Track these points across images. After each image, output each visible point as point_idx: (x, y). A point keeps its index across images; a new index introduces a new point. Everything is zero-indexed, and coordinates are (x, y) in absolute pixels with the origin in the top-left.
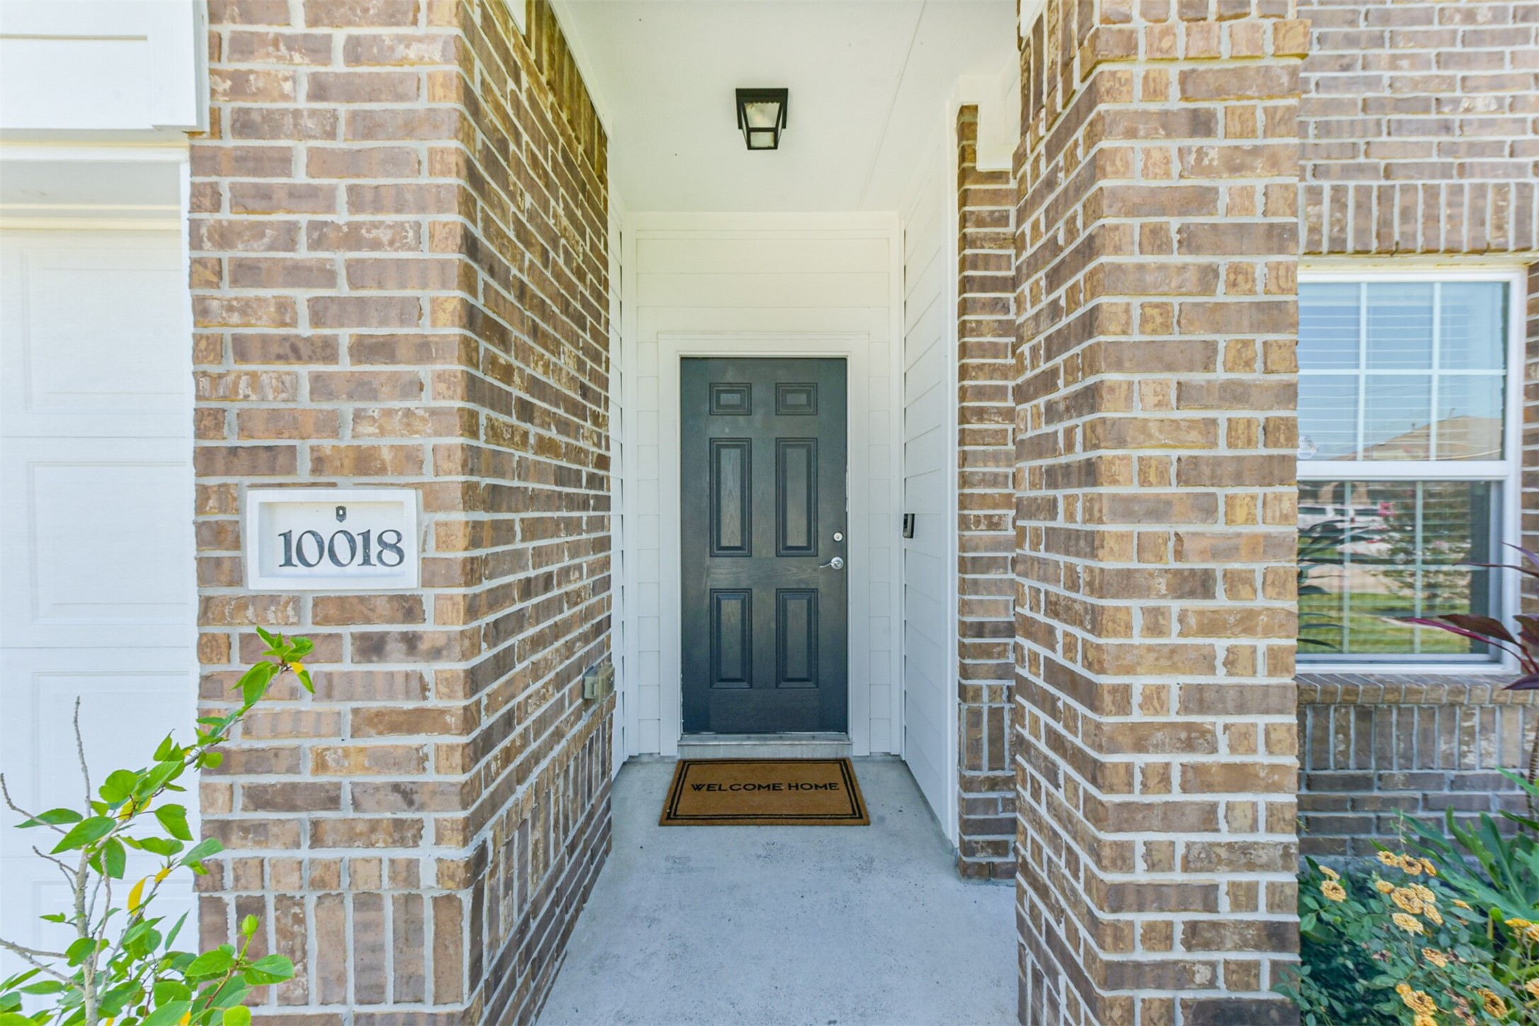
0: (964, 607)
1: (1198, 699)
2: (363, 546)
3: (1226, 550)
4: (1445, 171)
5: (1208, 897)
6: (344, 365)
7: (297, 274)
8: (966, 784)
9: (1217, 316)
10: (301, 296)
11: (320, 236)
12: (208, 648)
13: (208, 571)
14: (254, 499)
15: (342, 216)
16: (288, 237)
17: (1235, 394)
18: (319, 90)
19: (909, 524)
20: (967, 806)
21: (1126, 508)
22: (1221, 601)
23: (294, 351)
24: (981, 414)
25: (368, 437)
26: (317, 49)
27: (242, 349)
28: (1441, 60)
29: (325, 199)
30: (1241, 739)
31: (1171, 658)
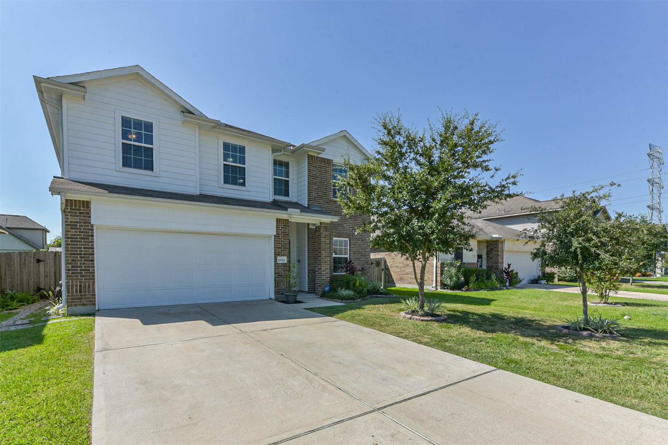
0: (308, 268)
1: (326, 269)
2: (283, 260)
3: (327, 261)
4: (343, 231)
5: (326, 280)
6: (283, 249)
7: (280, 243)
8: (308, 285)
9: (326, 248)
10: (280, 245)
11: (282, 241)
12: (275, 266)
13: (275, 262)
14: (278, 257)
15: (283, 240)
16: (280, 241)
17: (327, 252)
18: (282, 232)
19: (299, 261)
20: (308, 287)
21: (323, 258)
22: (327, 264)
23: (280, 248)
24: (310, 250)
25: (284, 253)
26: (281, 230)
27: (277, 248)
28: (343, 221)
29: (281, 239)
30: (327, 271)
31: (324, 267)
